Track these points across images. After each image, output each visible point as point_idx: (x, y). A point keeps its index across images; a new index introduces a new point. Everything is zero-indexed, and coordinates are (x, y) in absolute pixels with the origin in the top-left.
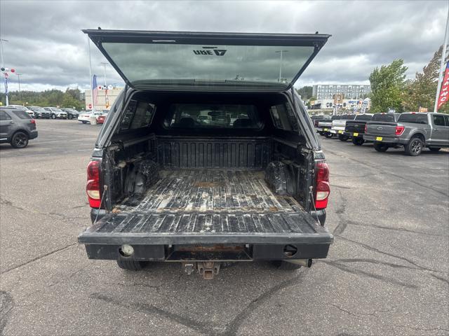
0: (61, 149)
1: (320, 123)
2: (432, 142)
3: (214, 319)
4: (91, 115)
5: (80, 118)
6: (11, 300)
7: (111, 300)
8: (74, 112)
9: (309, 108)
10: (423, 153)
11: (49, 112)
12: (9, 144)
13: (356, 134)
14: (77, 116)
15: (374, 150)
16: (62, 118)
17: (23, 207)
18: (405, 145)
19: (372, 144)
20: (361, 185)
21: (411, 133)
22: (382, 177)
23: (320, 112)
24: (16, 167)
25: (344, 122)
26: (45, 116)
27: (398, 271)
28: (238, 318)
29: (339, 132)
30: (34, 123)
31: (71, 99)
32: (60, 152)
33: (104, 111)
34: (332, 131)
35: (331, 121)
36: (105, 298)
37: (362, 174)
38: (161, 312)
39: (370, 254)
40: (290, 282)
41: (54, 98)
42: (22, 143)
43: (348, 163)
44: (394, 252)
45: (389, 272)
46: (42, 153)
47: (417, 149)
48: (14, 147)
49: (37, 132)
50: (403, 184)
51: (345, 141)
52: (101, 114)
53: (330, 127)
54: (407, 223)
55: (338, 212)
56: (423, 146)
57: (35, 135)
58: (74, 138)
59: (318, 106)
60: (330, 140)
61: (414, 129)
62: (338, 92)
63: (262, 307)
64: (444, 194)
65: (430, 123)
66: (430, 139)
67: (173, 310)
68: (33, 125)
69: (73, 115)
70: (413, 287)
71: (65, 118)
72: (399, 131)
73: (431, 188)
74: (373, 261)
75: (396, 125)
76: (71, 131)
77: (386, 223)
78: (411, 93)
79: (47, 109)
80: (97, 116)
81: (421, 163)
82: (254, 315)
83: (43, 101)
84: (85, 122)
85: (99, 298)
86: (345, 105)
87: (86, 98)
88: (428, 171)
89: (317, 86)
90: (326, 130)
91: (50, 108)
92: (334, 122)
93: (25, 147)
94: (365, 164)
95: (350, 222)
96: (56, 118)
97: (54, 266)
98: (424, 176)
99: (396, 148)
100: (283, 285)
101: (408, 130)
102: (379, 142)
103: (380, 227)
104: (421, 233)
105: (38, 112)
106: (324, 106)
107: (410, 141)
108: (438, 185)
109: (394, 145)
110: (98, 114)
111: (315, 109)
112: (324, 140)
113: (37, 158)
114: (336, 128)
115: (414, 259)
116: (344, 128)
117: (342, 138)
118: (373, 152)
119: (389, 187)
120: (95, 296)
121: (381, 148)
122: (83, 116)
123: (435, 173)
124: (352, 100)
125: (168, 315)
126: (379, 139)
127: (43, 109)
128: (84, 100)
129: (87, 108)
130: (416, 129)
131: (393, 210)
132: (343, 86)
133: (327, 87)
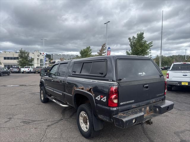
59: (54, 62)
62: (62, 57)
89: (53, 54)
132: (63, 55)
133: (57, 55)
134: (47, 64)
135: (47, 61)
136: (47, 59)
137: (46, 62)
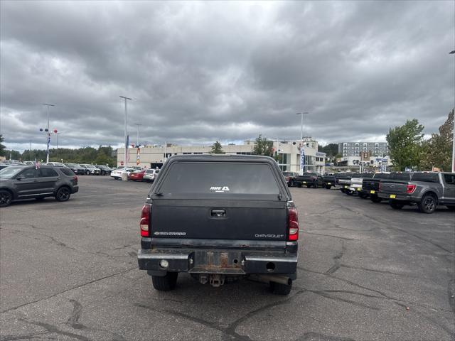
0: (98, 203)
1: (340, 180)
2: (444, 200)
3: (221, 321)
4: (123, 171)
5: (112, 174)
6: (80, 304)
7: (148, 308)
8: (107, 168)
9: (335, 165)
10: (437, 211)
11: (84, 168)
12: (54, 198)
13: (373, 192)
14: (110, 172)
15: (389, 207)
16: (95, 174)
17: (75, 248)
18: (419, 203)
19: (388, 201)
20: (365, 238)
21: (423, 191)
22: (386, 231)
23: (347, 169)
24: (63, 217)
25: (361, 180)
26: (81, 173)
27: (369, 299)
28: (237, 321)
29: (358, 189)
30: (76, 179)
31: (105, 157)
32: (98, 205)
33: (135, 168)
34: (351, 189)
35: (350, 179)
36: (144, 307)
37: (369, 228)
38: (184, 316)
39: (351, 288)
40: (280, 303)
41: (88, 155)
42: (64, 197)
43: (360, 218)
44: (372, 287)
45: (362, 299)
46: (82, 206)
47: (431, 207)
48: (58, 200)
49: (78, 187)
50: (405, 238)
51: (365, 198)
52: (132, 171)
53: (349, 185)
54: (393, 268)
55: (335, 258)
56: (437, 204)
57: (76, 190)
58: (108, 193)
59: (345, 163)
60: (350, 198)
61: (425, 188)
62: (365, 150)
63: (256, 316)
64: (439, 246)
65: (442, 182)
66: (443, 197)
67: (192, 315)
68: (75, 181)
69: (105, 171)
70: (376, 309)
71: (98, 175)
72: (411, 189)
73: (430, 241)
74: (351, 293)
75: (407, 184)
76: (105, 186)
77: (374, 267)
78: (429, 152)
79: (82, 166)
80: (129, 173)
81: (431, 220)
82: (250, 319)
83: (77, 157)
84: (116, 178)
85: (140, 306)
86: (372, 162)
87: (118, 155)
88: (435, 226)
89: (342, 144)
90: (346, 187)
91: (85, 165)
92: (353, 180)
93: (67, 200)
94: (376, 220)
95: (343, 265)
96: (90, 174)
97: (106, 287)
98: (429, 231)
99: (411, 205)
100: (276, 304)
101: (420, 188)
102: (393, 199)
103: (367, 270)
104: (402, 275)
105: (75, 169)
106: (350, 163)
107: (422, 199)
108: (437, 239)
109: (408, 202)
110: (129, 171)
111: (342, 166)
112: (345, 197)
113: (79, 210)
114: (354, 185)
115: (386, 292)
116: (361, 186)
117: (362, 195)
118: (389, 209)
119: (390, 240)
120: (136, 305)
121: (397, 205)
122: (115, 173)
123: (441, 229)
124: (379, 157)
125: (188, 317)
126: (393, 196)
127: (79, 165)
128: (116, 157)
129: (119, 165)
130: (428, 187)
131: (385, 257)
132: (370, 144)
133: (353, 144)
134: (321, 166)
135: (321, 160)
136: (323, 155)
137: (319, 163)
